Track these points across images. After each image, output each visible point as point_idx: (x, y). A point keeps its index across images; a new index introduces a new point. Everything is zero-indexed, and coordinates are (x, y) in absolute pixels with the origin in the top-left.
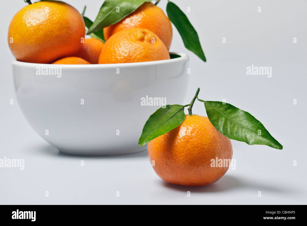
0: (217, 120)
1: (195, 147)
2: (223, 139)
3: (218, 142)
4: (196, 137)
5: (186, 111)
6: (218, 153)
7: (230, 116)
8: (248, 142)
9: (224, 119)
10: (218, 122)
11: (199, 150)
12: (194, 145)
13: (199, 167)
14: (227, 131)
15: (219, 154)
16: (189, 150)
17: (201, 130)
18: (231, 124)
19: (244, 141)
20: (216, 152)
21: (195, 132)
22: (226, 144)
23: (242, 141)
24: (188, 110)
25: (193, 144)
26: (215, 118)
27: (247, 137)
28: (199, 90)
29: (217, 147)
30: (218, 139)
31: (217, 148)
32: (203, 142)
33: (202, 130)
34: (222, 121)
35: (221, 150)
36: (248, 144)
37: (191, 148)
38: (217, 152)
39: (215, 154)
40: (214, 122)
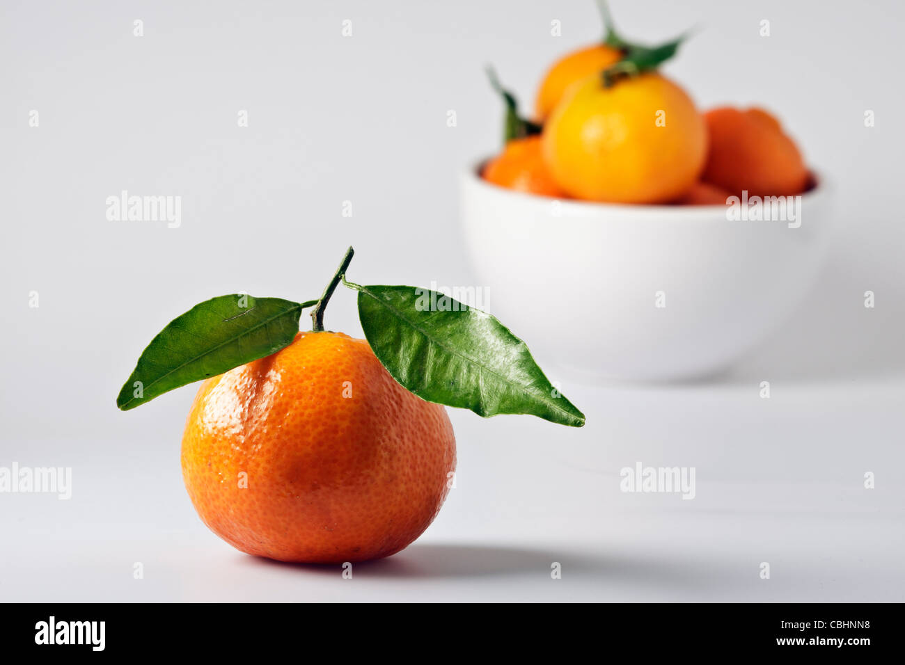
0: (396, 345)
1: (307, 422)
2: (410, 407)
3: (388, 414)
4: (313, 393)
5: (306, 322)
6: (386, 449)
7: (437, 331)
8: (479, 410)
9: (416, 340)
10: (396, 351)
11: (320, 434)
12: (305, 418)
13: (319, 488)
14: (421, 379)
15: (390, 451)
16: (288, 433)
17: (334, 373)
18: (438, 354)
19: (467, 406)
20: (379, 443)
21: (312, 378)
22: (420, 423)
23: (461, 407)
24: (311, 315)
25: (302, 414)
26: (387, 337)
27: (480, 396)
28: (351, 254)
29: (384, 428)
30: (392, 405)
31: (381, 431)
32: (336, 408)
33: (336, 371)
34: (410, 345)
35: (398, 440)
36: (481, 415)
37: (296, 426)
38: (382, 444)
39: (376, 450)
40: (384, 351)
